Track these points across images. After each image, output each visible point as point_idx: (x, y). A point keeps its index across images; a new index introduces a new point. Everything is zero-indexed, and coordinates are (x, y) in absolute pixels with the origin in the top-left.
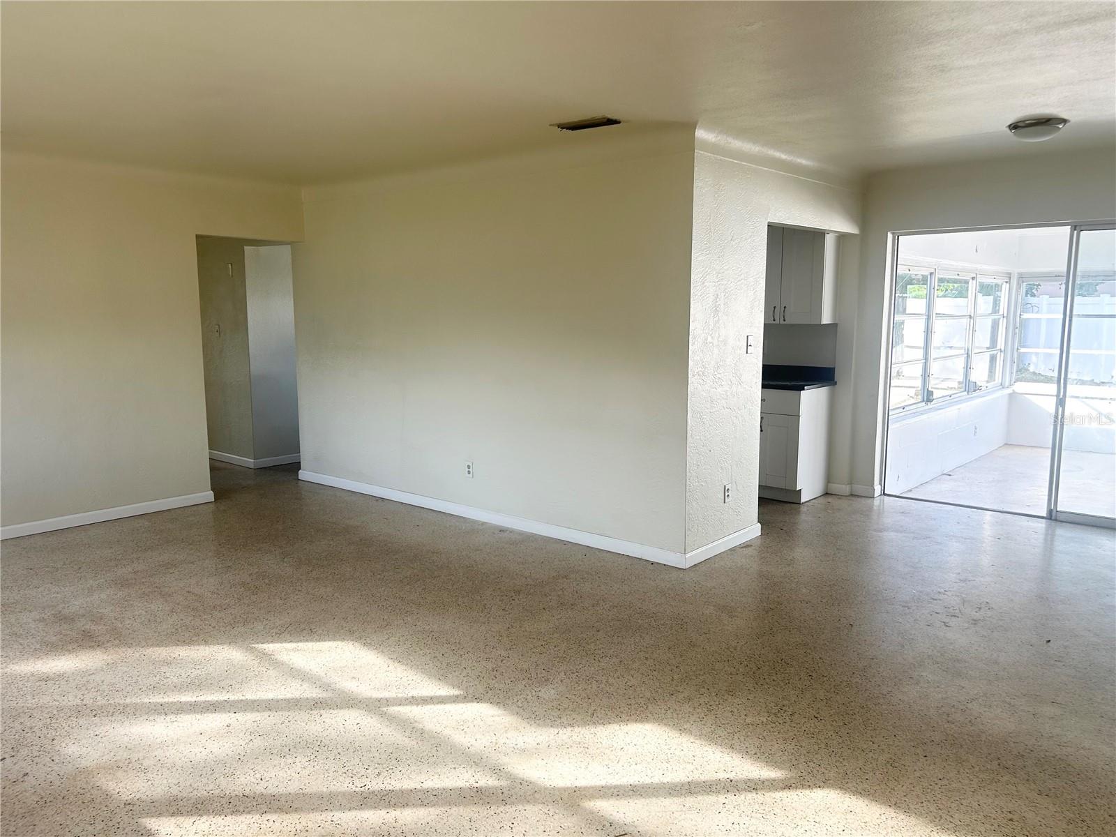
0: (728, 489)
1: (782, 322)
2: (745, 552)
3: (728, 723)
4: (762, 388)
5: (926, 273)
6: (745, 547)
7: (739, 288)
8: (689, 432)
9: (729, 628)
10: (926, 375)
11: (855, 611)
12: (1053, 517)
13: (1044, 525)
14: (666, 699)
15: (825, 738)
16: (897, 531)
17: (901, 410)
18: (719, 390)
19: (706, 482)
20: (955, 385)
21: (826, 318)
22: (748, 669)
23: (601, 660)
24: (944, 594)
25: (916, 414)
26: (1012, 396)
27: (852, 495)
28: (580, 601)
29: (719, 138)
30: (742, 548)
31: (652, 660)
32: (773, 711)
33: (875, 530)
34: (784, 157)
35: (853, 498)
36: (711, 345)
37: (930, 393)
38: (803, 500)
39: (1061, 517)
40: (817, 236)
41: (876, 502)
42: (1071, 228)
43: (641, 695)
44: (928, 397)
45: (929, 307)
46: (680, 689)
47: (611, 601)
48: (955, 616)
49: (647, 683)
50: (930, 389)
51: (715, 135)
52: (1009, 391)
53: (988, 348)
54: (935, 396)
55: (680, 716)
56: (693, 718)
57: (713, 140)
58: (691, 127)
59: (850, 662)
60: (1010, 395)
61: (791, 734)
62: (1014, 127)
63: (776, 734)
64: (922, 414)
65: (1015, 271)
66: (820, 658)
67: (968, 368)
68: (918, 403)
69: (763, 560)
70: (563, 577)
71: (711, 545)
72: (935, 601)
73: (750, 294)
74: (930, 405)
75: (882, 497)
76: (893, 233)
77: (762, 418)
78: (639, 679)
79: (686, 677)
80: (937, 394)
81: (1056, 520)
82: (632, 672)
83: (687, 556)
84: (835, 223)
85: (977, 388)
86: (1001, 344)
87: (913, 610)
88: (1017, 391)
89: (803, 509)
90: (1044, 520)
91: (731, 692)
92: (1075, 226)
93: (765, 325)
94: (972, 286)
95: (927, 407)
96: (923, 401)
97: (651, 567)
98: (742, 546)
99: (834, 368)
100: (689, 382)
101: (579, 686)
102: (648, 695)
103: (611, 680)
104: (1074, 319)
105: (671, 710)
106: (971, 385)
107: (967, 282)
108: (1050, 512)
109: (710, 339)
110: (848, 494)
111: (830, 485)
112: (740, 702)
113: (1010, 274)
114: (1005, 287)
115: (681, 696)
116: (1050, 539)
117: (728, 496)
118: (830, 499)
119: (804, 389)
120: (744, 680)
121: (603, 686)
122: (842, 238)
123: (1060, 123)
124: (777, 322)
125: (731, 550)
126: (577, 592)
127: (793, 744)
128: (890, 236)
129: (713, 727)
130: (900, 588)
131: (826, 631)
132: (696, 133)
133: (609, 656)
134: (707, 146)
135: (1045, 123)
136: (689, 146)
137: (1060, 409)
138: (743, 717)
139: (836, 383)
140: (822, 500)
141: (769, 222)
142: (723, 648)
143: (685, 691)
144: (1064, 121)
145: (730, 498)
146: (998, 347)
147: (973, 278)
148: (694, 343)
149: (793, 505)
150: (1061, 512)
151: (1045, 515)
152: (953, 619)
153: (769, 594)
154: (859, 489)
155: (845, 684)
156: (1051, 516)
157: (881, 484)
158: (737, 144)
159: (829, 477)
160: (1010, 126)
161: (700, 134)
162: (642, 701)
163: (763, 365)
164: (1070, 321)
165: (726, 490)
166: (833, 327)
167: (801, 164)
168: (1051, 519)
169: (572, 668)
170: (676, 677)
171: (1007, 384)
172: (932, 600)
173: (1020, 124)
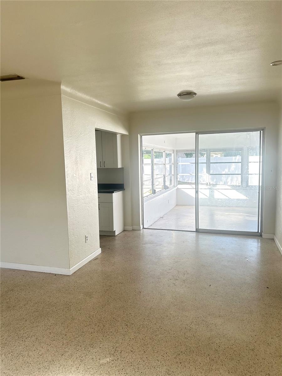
0: (87, 237)
1: (104, 167)
2: (95, 262)
3: (91, 368)
4: (98, 193)
5: (151, 150)
6: (95, 260)
7: (85, 154)
8: (68, 216)
9: (90, 305)
10: (153, 184)
11: (140, 284)
12: (198, 231)
13: (195, 235)
14: (60, 359)
15: (137, 364)
16: (150, 243)
17: (146, 197)
18: (81, 196)
19: (77, 236)
20: (161, 187)
21: (119, 166)
22: (99, 328)
23: (26, 340)
24: (171, 270)
25: (151, 198)
26: (178, 189)
27: (133, 230)
28: (18, 303)
29: (72, 91)
30: (94, 260)
31: (53, 334)
32: (112, 353)
33: (143, 244)
34: (99, 102)
35: (134, 231)
36: (75, 178)
37: (155, 190)
38: (116, 234)
39: (200, 231)
40: (114, 134)
41: (141, 232)
42: (196, 134)
43: (46, 360)
44: (154, 192)
45: (152, 161)
46: (67, 350)
47: (34, 301)
48: (177, 280)
49: (49, 350)
50: (155, 189)
51: (70, 89)
52: (176, 188)
53: (169, 174)
54: (156, 191)
55: (66, 369)
56: (73, 369)
57: (69, 91)
58: (59, 84)
59: (142, 313)
60: (177, 189)
61: (121, 366)
62: (179, 95)
63: (114, 368)
64: (153, 198)
65: (175, 149)
66: (130, 313)
67: (164, 181)
68: (151, 194)
69: (103, 265)
70: (11, 291)
71: (81, 262)
72: (169, 274)
73: (90, 157)
74: (155, 195)
75: (143, 229)
76: (140, 135)
77: (99, 205)
78: (46, 349)
79: (70, 340)
80: (157, 190)
81: (199, 232)
82: (42, 344)
83: (71, 269)
84: (120, 130)
85: (168, 188)
86: (173, 173)
87: (162, 280)
88: (179, 188)
89: (117, 238)
90: (195, 233)
91: (92, 346)
92: (197, 133)
93: (98, 169)
94: (164, 154)
95: (154, 195)
96: (153, 193)
97: (55, 277)
98: (94, 259)
99: (123, 184)
100: (67, 194)
101: (12, 362)
102: (50, 358)
103: (31, 353)
104: (199, 164)
105: (62, 367)
106: (166, 186)
107: (162, 153)
108: (197, 229)
109: (75, 175)
110: (131, 229)
111: (125, 227)
112: (96, 351)
113: (174, 150)
114: (173, 154)
115: (67, 354)
116: (197, 240)
117: (87, 239)
118: (126, 233)
119: (114, 193)
120: (98, 335)
121: (25, 358)
122: (123, 136)
123: (194, 95)
124: (102, 167)
125: (89, 262)
126: (17, 298)
127: (123, 372)
128: (139, 136)
129: (84, 372)
130: (155, 269)
131: (130, 298)
132: (61, 87)
133: (30, 336)
134: (66, 93)
135: (189, 94)
136: (59, 93)
137: (197, 194)
138: (98, 360)
139: (125, 189)
140: (123, 234)
141: (95, 128)
142: (87, 317)
143: (69, 351)
144: (195, 94)
145: (88, 240)
146: (172, 174)
147: (164, 151)
148: (68, 177)
149: (113, 237)
150: (200, 229)
151: (195, 231)
152: (177, 281)
153: (106, 282)
154: (135, 227)
155: (142, 326)
156: (197, 231)
157: (142, 225)
158: (80, 94)
159: (125, 224)
160: (178, 95)
161: (63, 87)
162: (46, 364)
163: (98, 184)
164: (198, 164)
165: (86, 237)
166: (122, 169)
167: (106, 106)
168: (197, 232)
169: (9, 350)
170: (65, 342)
171: (176, 185)
172: (167, 274)
173: (182, 94)
